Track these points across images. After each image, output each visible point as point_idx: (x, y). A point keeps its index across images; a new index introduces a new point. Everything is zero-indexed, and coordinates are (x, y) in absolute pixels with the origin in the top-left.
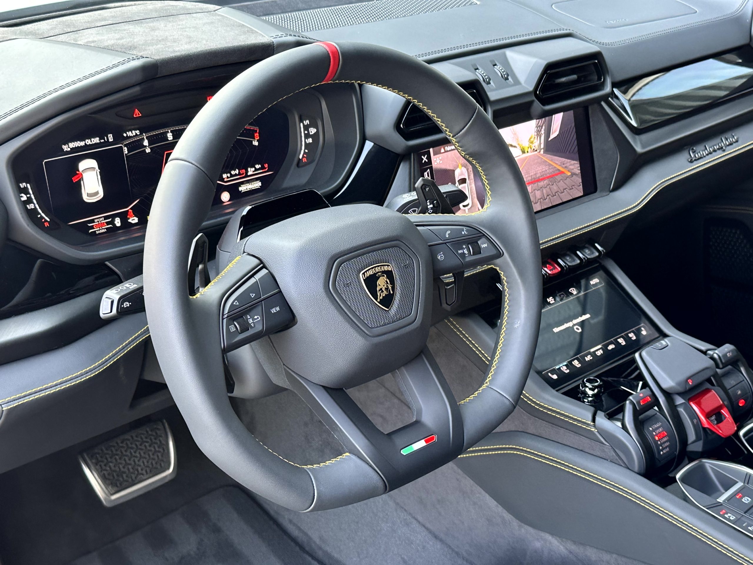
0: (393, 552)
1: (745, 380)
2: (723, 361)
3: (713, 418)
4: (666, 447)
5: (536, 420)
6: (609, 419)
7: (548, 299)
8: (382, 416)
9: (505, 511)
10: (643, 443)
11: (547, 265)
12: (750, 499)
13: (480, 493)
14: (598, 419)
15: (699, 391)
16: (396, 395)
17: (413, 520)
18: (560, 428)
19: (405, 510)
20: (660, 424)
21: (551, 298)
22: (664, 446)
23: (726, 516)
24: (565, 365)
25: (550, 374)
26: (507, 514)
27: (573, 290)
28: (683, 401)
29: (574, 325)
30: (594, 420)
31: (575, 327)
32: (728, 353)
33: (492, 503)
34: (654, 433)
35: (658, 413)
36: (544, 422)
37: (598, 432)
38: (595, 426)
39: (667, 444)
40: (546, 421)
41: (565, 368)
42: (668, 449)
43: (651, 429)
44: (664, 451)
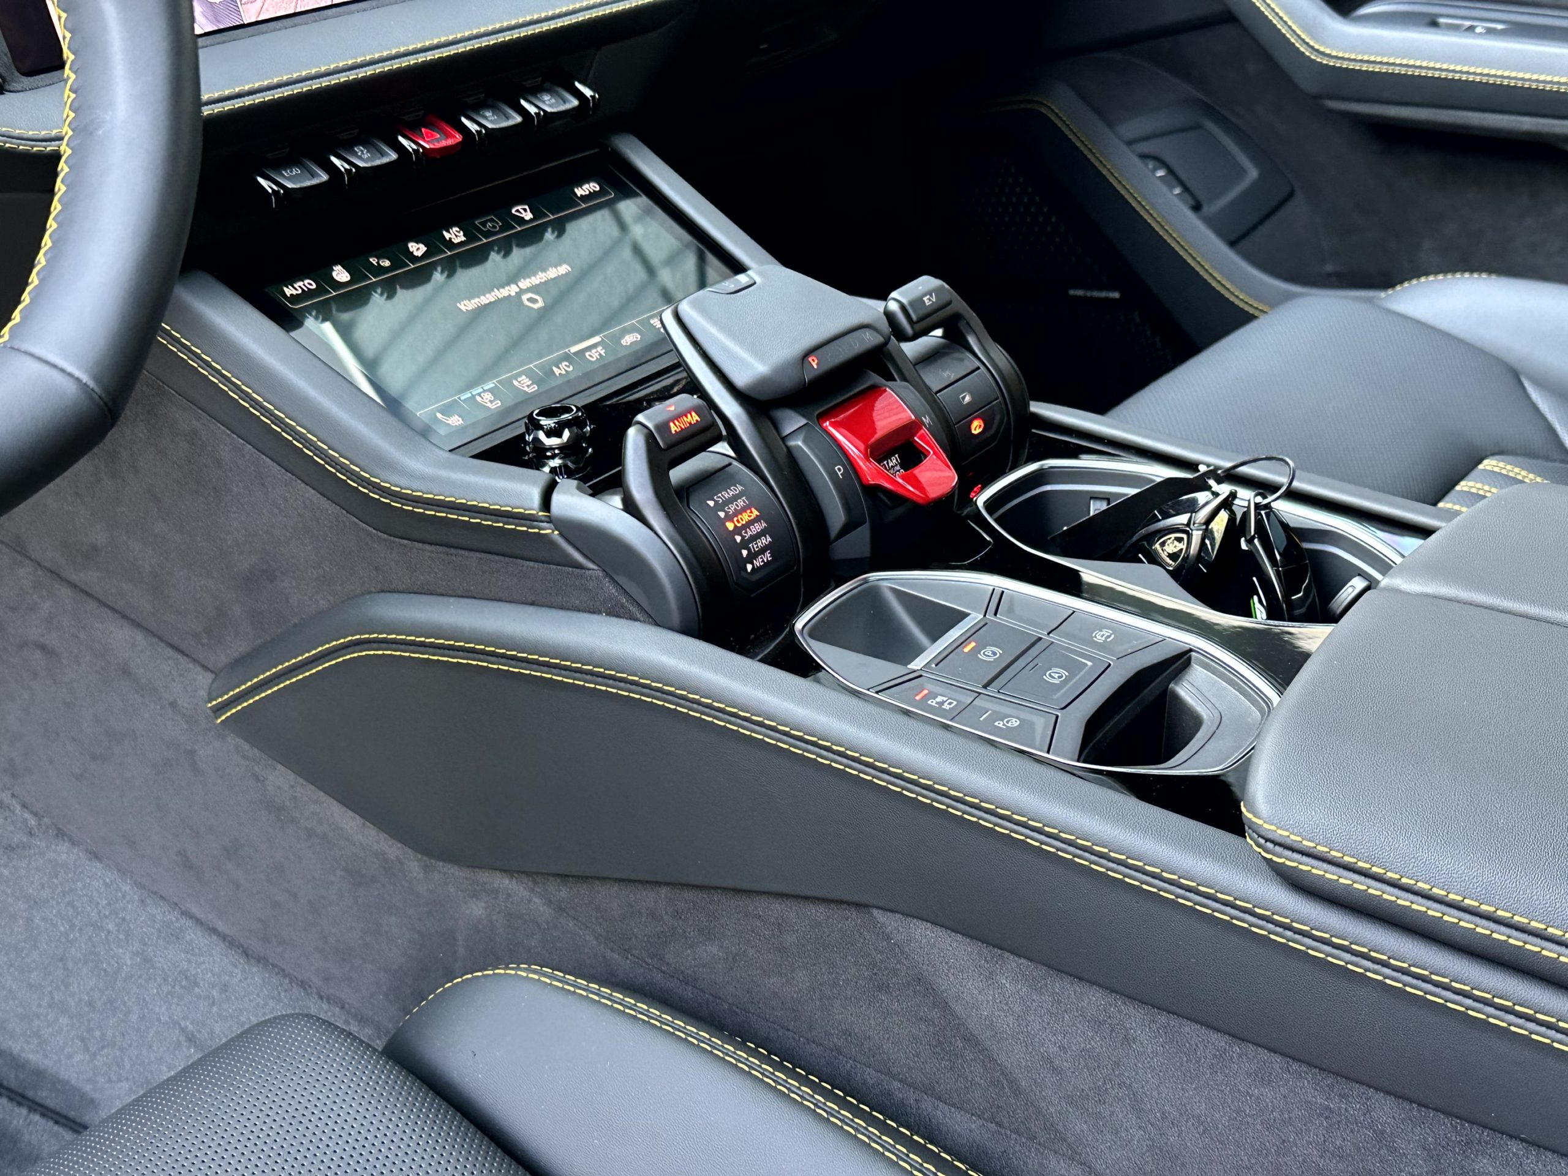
0: (159, 1020)
1: (982, 368)
2: (914, 317)
3: (894, 460)
4: (762, 551)
5: (405, 546)
6: (593, 495)
7: (445, 233)
8: (43, 647)
9: (383, 835)
10: (685, 540)
11: (423, 130)
12: (999, 651)
13: (316, 802)
14: (557, 498)
15: (852, 393)
16: (63, 575)
17: (183, 921)
18: (466, 553)
19: (162, 897)
20: (740, 488)
21: (455, 229)
22: (755, 546)
23: (932, 702)
24: (490, 390)
25: (439, 415)
26: (391, 842)
27: (525, 210)
28: (803, 421)
29: (522, 292)
30: (546, 502)
31: (525, 297)
32: (925, 295)
33: (349, 822)
34: (722, 514)
35: (735, 463)
36: (427, 547)
37: (561, 534)
38: (550, 520)
39: (766, 540)
40: (431, 544)
41: (488, 396)
42: (767, 556)
43: (711, 503)
44: (758, 563)
